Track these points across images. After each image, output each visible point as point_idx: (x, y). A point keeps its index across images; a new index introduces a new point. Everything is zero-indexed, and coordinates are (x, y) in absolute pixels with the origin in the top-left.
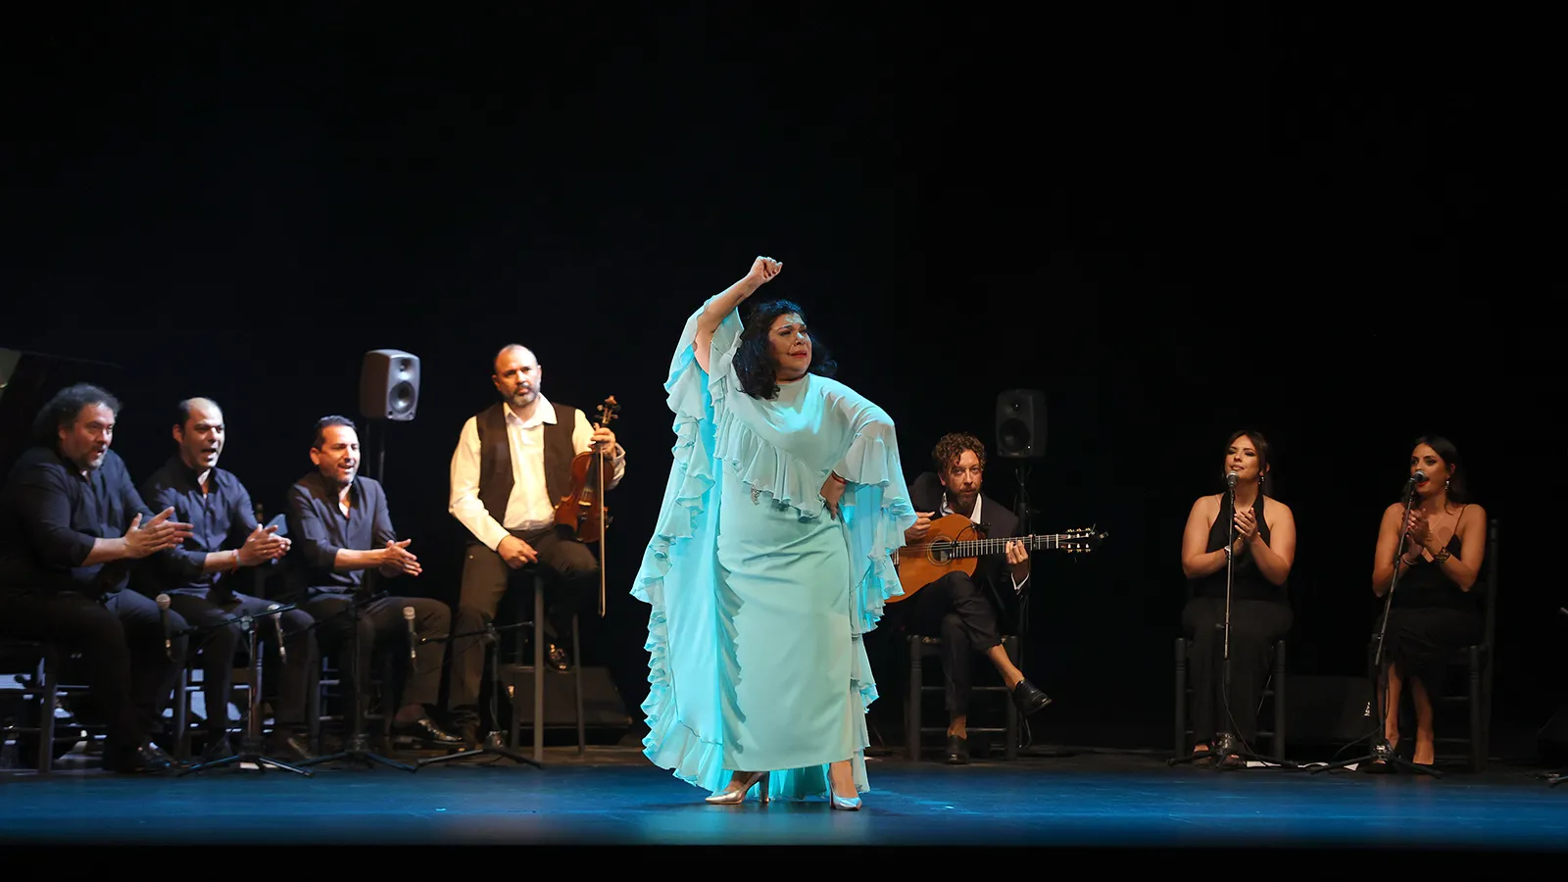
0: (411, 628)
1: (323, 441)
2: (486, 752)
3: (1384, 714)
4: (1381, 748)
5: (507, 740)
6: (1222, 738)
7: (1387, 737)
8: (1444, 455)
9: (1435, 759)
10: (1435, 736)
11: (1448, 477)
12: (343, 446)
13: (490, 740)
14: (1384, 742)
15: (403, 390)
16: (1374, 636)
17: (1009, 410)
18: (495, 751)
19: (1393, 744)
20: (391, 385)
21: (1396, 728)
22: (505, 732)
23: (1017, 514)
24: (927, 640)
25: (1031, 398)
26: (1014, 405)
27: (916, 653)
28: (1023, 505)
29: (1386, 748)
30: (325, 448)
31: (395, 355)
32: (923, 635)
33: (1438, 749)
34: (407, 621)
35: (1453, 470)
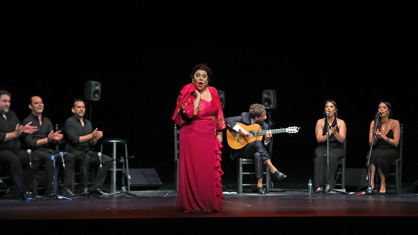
0: (100, 159)
1: (75, 106)
2: (122, 192)
3: (370, 179)
4: (370, 188)
5: (127, 189)
6: (327, 186)
7: (371, 185)
8: (388, 106)
9: (386, 191)
10: (386, 185)
11: (389, 113)
12: (80, 107)
13: (122, 189)
14: (371, 186)
15: (96, 92)
16: (367, 157)
17: (266, 96)
18: (124, 192)
19: (373, 187)
20: (93, 91)
21: (374, 183)
22: (126, 187)
23: (268, 124)
24: (244, 160)
25: (272, 92)
26: (267, 94)
27: (241, 164)
28: (270, 122)
29: (371, 188)
30: (75, 108)
31: (94, 83)
32: (243, 158)
33: (387, 188)
34: (99, 157)
35: (390, 111)
